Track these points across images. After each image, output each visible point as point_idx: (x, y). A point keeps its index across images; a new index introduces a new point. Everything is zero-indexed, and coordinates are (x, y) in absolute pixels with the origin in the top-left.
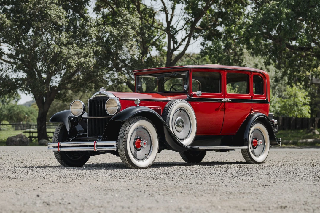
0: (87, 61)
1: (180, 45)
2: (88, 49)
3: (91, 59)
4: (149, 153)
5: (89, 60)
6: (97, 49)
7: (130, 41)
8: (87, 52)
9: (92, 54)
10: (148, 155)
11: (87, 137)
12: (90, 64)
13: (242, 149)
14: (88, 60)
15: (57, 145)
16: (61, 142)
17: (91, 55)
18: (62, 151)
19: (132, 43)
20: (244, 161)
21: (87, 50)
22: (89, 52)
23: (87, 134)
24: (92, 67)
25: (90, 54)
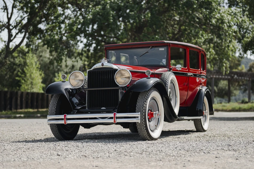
1: (15, 37)
4: (158, 124)
10: (157, 126)
11: (87, 109)
13: (194, 120)
15: (63, 117)
16: (67, 114)
18: (68, 124)
20: (195, 130)
23: (86, 105)
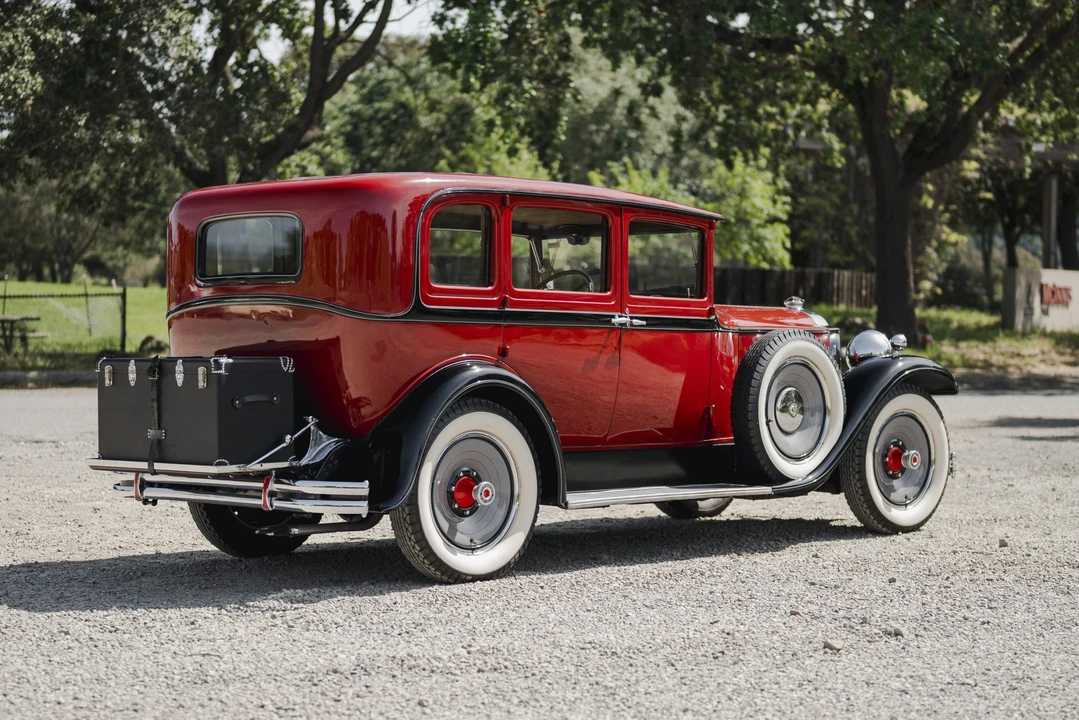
0: (9, 81)
1: (359, 20)
2: (15, 37)
3: (25, 74)
5: (16, 78)
6: (49, 36)
7: (168, 11)
8: (11, 48)
9: (29, 57)
12: (19, 91)
14: (12, 78)
17: (26, 58)
19: (175, 18)
21: (12, 41)
22: (16, 47)
24: (30, 102)
25: (23, 54)
